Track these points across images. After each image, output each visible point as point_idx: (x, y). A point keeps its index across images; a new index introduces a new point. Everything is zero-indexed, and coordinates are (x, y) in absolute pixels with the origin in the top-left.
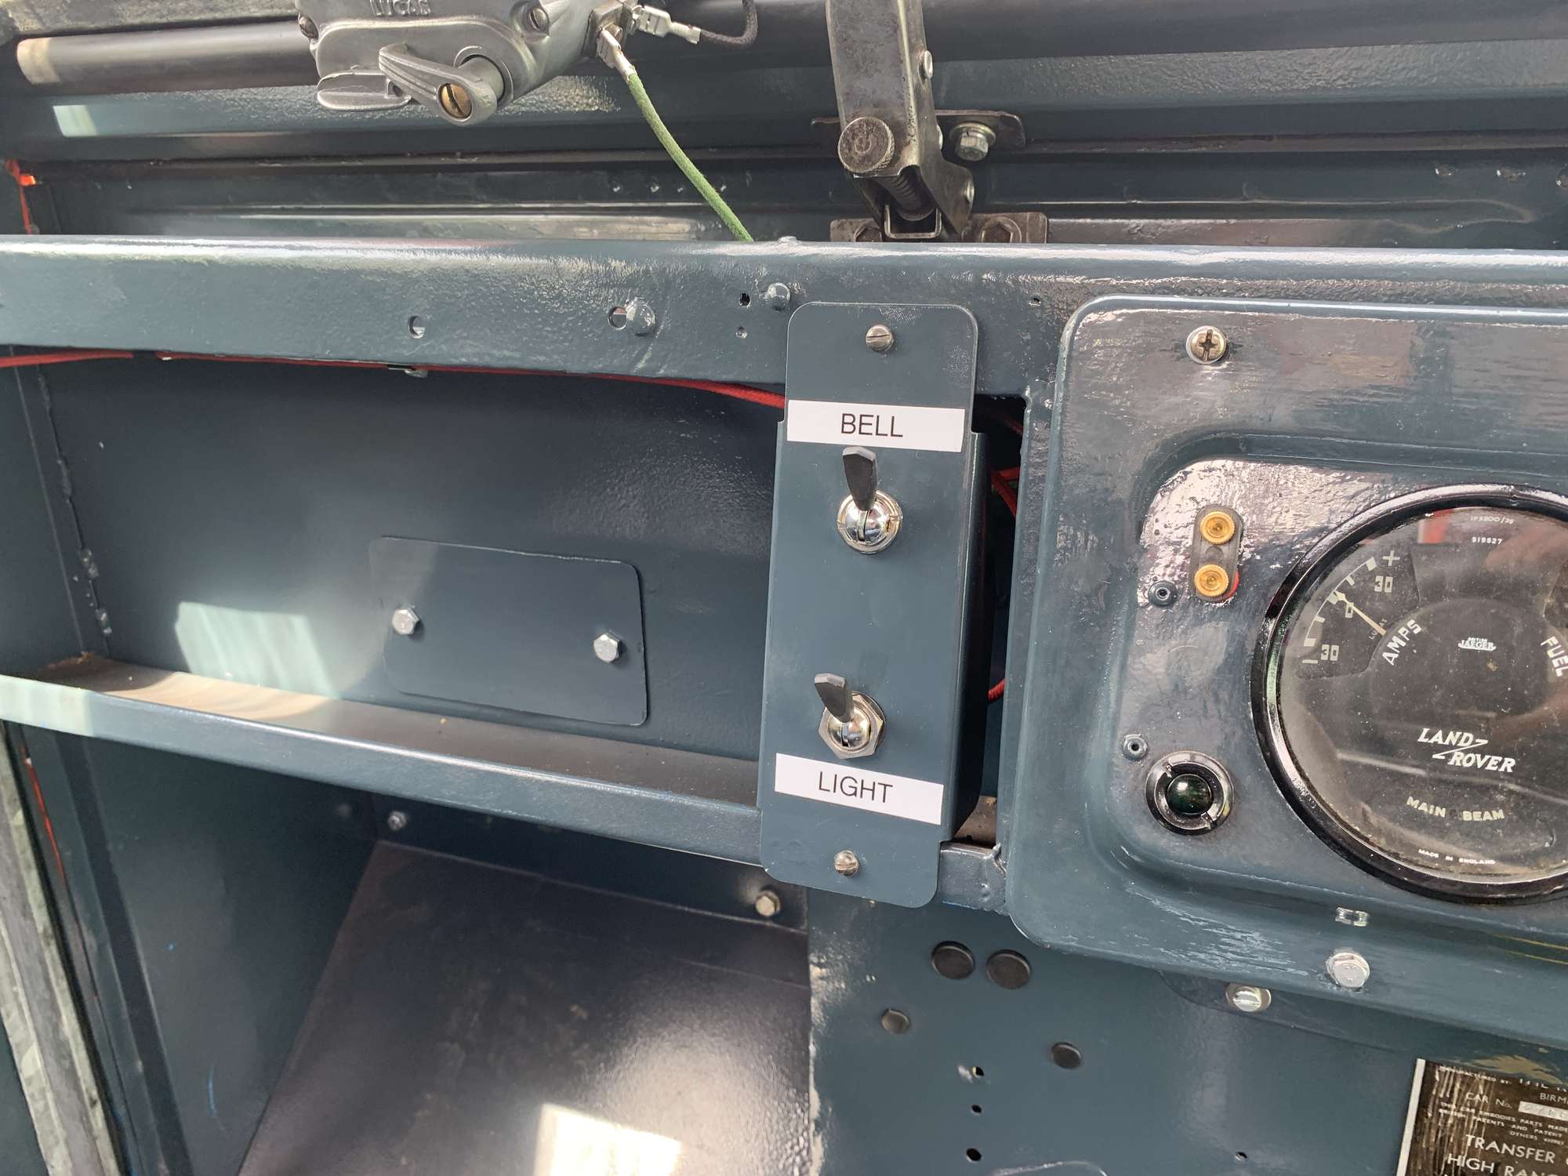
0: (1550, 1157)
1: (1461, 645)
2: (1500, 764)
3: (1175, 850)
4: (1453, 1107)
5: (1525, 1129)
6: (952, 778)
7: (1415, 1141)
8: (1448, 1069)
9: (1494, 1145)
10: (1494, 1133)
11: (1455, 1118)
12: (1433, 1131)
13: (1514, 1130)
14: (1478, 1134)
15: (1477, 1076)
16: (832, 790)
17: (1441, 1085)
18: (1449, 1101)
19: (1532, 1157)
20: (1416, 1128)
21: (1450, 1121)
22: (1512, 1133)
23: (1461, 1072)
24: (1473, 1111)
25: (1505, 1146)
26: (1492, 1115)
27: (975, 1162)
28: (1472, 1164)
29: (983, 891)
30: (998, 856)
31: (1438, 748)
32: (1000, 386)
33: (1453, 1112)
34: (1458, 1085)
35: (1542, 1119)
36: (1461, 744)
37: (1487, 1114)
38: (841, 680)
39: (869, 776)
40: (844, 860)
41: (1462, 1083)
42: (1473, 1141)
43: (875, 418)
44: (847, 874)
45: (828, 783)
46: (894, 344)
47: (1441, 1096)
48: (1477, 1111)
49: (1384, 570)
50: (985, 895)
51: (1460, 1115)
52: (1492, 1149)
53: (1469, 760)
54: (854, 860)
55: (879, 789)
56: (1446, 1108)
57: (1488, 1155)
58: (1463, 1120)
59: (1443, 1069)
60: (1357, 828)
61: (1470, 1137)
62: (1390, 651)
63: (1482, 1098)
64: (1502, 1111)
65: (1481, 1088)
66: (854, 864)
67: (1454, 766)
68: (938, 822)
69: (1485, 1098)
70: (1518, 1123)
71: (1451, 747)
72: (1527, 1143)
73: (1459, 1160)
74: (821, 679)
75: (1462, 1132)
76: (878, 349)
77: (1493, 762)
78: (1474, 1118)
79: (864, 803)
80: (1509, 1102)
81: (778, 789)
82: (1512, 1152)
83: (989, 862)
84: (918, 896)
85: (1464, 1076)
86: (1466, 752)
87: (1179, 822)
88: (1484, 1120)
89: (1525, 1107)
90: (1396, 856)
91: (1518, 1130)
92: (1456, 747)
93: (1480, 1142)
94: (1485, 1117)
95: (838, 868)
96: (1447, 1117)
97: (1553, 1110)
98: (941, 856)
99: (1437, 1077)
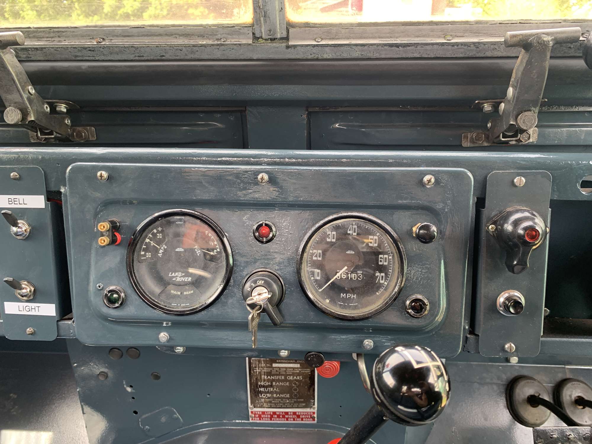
0: (283, 378)
1: (176, 250)
2: (188, 279)
3: (113, 313)
4: (257, 369)
5: (275, 371)
6: (57, 302)
7: (250, 381)
8: (254, 359)
9: (269, 377)
10: (269, 374)
11: (258, 372)
12: (254, 377)
13: (273, 372)
14: (265, 375)
15: (261, 359)
16: (23, 310)
17: (253, 363)
18: (256, 367)
19: (279, 378)
20: (250, 377)
21: (257, 373)
22: (273, 373)
23: (257, 359)
24: (262, 369)
25: (272, 377)
26: (267, 369)
27: (136, 415)
28: (265, 383)
29: (71, 332)
30: (73, 322)
31: (173, 277)
32: (53, 188)
33: (258, 370)
34: (257, 362)
35: (279, 368)
36: (179, 275)
37: (265, 369)
38: (12, 279)
39: (33, 305)
40: (29, 330)
41: (258, 362)
42: (264, 377)
43: (18, 199)
44: (32, 334)
45: (21, 309)
46: (20, 178)
47: (254, 366)
48: (263, 369)
49: (158, 232)
50: (72, 334)
51: (259, 371)
52: (269, 378)
53: (181, 279)
54: (32, 330)
55: (37, 308)
56: (256, 369)
57: (268, 380)
58: (260, 372)
59: (253, 359)
60: (156, 301)
61: (263, 376)
62: (160, 253)
63: (263, 365)
64: (269, 367)
65: (263, 362)
66: (32, 331)
67: (178, 281)
68: (55, 315)
69: (264, 365)
70: (273, 370)
71: (177, 276)
72: (277, 375)
73: (262, 383)
74: (6, 279)
75: (261, 376)
76: (15, 179)
77: (186, 279)
78: (263, 371)
79: (33, 313)
80: (270, 364)
81: (6, 313)
82: (274, 378)
83: (71, 323)
84: (52, 337)
85: (258, 360)
86: (180, 277)
87: (111, 306)
88: (265, 371)
89: (274, 365)
90: (166, 306)
91: (274, 372)
92: (178, 276)
93: (266, 377)
94: (265, 370)
95: (28, 333)
96: (256, 372)
97: (281, 364)
98: (58, 325)
99: (252, 361)
